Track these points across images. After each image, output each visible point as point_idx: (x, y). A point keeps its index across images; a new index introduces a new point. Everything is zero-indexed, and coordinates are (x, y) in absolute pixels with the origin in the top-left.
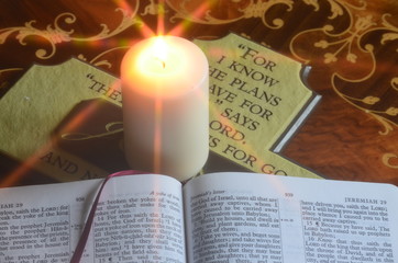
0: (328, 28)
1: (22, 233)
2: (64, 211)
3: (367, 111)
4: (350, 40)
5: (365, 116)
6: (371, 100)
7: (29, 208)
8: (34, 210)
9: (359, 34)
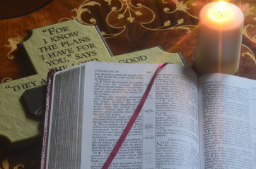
0: (114, 9)
1: (118, 85)
2: (140, 77)
3: (172, 28)
4: (128, 7)
5: (174, 31)
6: (167, 23)
7: (122, 74)
8: (124, 75)
9: (128, 2)
